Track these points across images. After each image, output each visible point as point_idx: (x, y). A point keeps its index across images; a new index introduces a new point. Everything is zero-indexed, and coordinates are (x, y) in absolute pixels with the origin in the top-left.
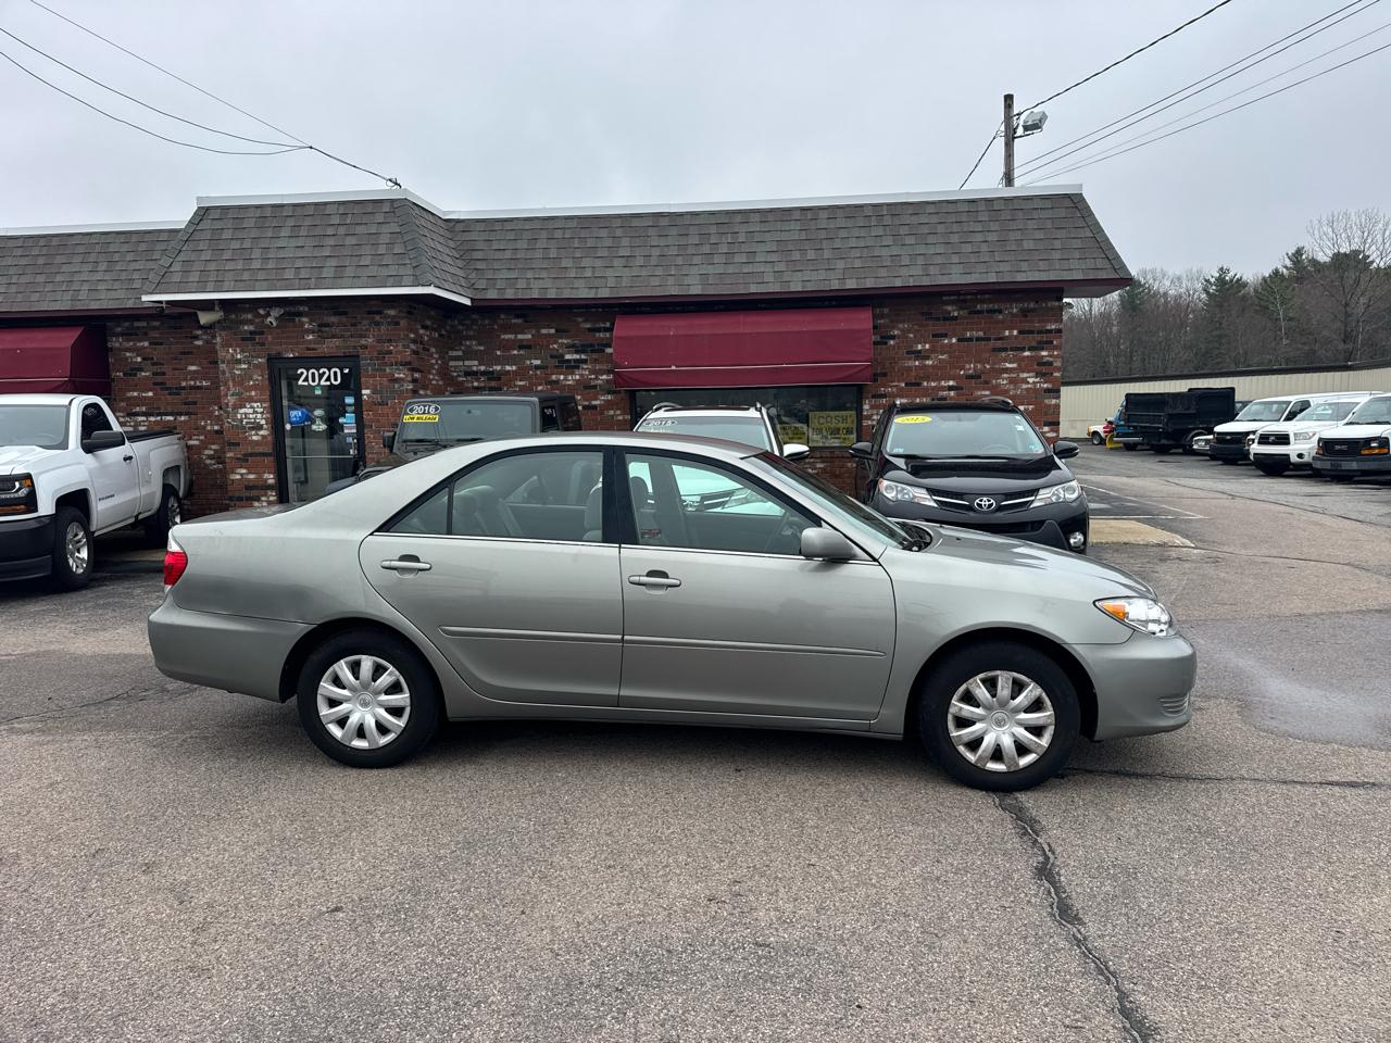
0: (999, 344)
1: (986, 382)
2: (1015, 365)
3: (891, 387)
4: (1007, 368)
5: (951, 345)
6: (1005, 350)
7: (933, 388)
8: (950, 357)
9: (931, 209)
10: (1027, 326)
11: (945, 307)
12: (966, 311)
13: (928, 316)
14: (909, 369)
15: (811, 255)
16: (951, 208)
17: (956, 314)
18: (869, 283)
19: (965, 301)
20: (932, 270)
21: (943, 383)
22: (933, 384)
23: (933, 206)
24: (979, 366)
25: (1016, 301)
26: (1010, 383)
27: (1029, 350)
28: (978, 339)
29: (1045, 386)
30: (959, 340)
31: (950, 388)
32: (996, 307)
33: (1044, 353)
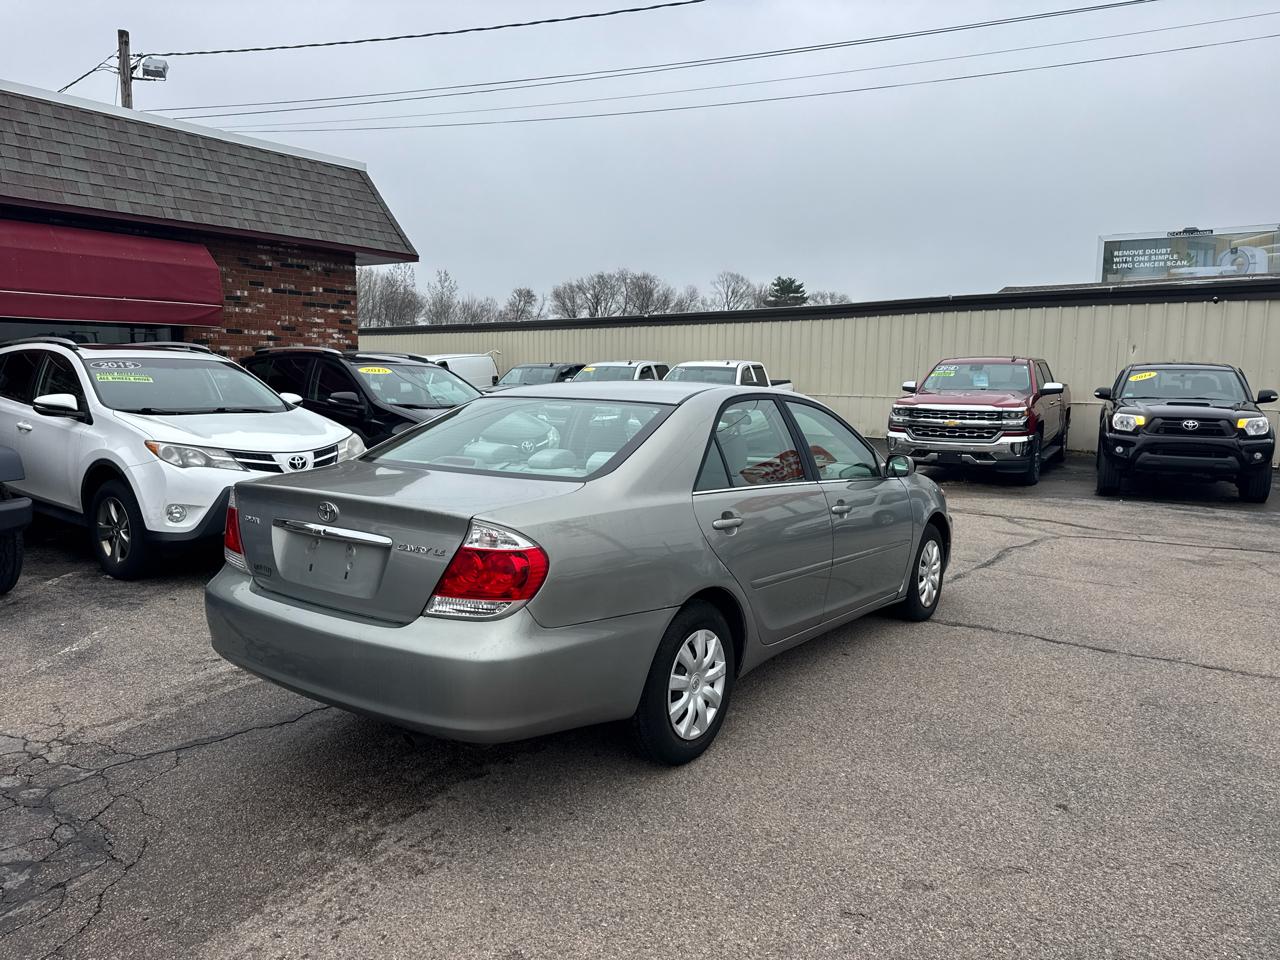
0: (307, 299)
1: (300, 335)
2: (322, 321)
3: (214, 332)
4: (316, 323)
5: (267, 294)
6: (314, 305)
7: (254, 337)
8: (267, 306)
9: (245, 154)
10: (329, 284)
11: (260, 256)
12: (278, 263)
13: (245, 262)
14: (230, 315)
15: (131, 173)
16: (264, 158)
17: (270, 264)
18: (206, 220)
19: (278, 253)
20: (265, 218)
21: (262, 332)
22: (253, 333)
23: (247, 151)
24: (293, 319)
25: (321, 260)
26: (319, 337)
27: (333, 308)
28: (291, 292)
29: (347, 342)
30: (274, 291)
31: (269, 338)
32: (304, 263)
33: (344, 312)
